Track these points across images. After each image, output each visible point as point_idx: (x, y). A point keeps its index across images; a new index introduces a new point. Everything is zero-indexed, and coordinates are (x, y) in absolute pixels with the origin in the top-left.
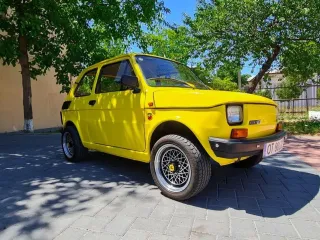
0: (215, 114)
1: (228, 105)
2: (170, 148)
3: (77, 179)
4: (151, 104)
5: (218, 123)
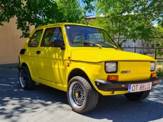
1: (106, 62)
2: (77, 84)
4: (69, 58)
5: (100, 71)
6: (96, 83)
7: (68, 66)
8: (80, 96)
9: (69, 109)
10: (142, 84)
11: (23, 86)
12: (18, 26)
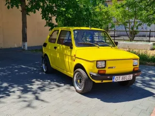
0: (92, 64)
1: (97, 61)
2: (79, 74)
3: (49, 81)
4: (75, 55)
5: (93, 67)
6: (90, 74)
7: (74, 61)
8: (80, 82)
9: (73, 90)
10: (124, 76)
11: (45, 70)
12: (42, 16)
